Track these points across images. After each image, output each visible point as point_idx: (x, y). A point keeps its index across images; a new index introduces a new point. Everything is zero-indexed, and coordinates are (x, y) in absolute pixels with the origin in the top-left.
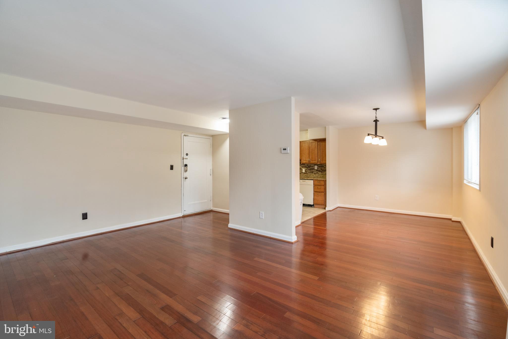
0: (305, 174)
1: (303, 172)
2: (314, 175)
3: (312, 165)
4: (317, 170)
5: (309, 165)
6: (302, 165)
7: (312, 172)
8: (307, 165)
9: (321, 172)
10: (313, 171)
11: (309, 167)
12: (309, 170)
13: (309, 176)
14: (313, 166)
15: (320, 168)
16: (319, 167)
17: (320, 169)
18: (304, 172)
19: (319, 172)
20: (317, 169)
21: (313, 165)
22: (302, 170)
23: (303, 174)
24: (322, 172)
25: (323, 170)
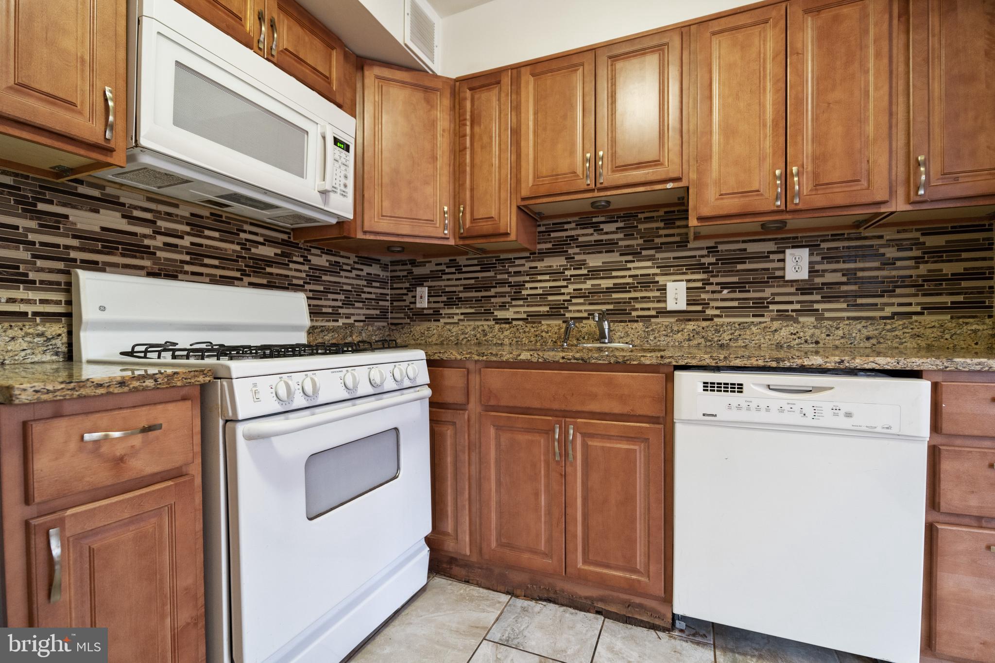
0: (691, 326)
1: (671, 306)
2: (776, 325)
3: (752, 248)
4: (804, 288)
5: (721, 247)
6: (658, 255)
7: (760, 306)
8: (712, 250)
9: (845, 296)
10: (768, 293)
11: (729, 261)
12: (724, 285)
13: (726, 337)
14: (764, 257)
15: (842, 266)
16: (827, 259)
17: (837, 277)
18: (682, 306)
19: (826, 299)
20: (804, 275)
21: (771, 246)
22: (663, 289)
23: (673, 320)
24: (860, 301)
25: (873, 280)
